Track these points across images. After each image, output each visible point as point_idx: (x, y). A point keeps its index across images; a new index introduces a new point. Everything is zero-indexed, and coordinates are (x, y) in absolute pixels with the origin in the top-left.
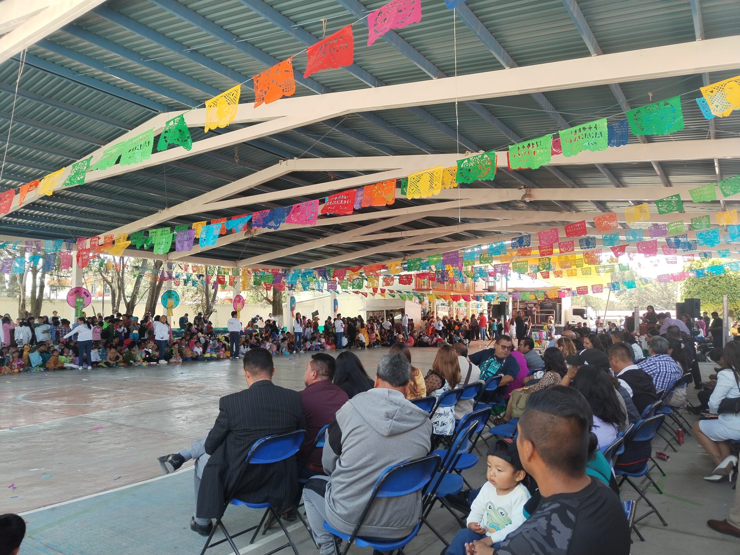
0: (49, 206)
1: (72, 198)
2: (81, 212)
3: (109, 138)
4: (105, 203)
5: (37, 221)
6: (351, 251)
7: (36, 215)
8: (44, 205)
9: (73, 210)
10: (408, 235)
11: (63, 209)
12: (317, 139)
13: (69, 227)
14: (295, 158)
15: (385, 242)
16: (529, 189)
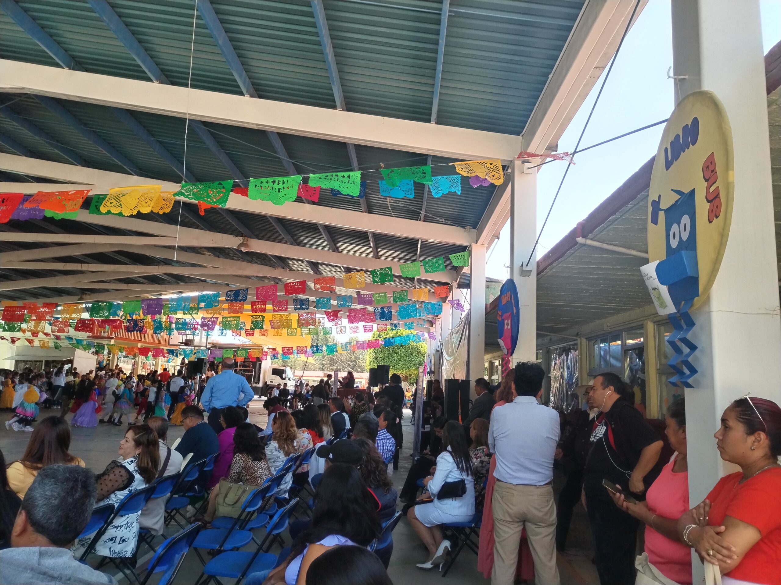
10: (90, 269)
15: (56, 273)
16: (246, 238)
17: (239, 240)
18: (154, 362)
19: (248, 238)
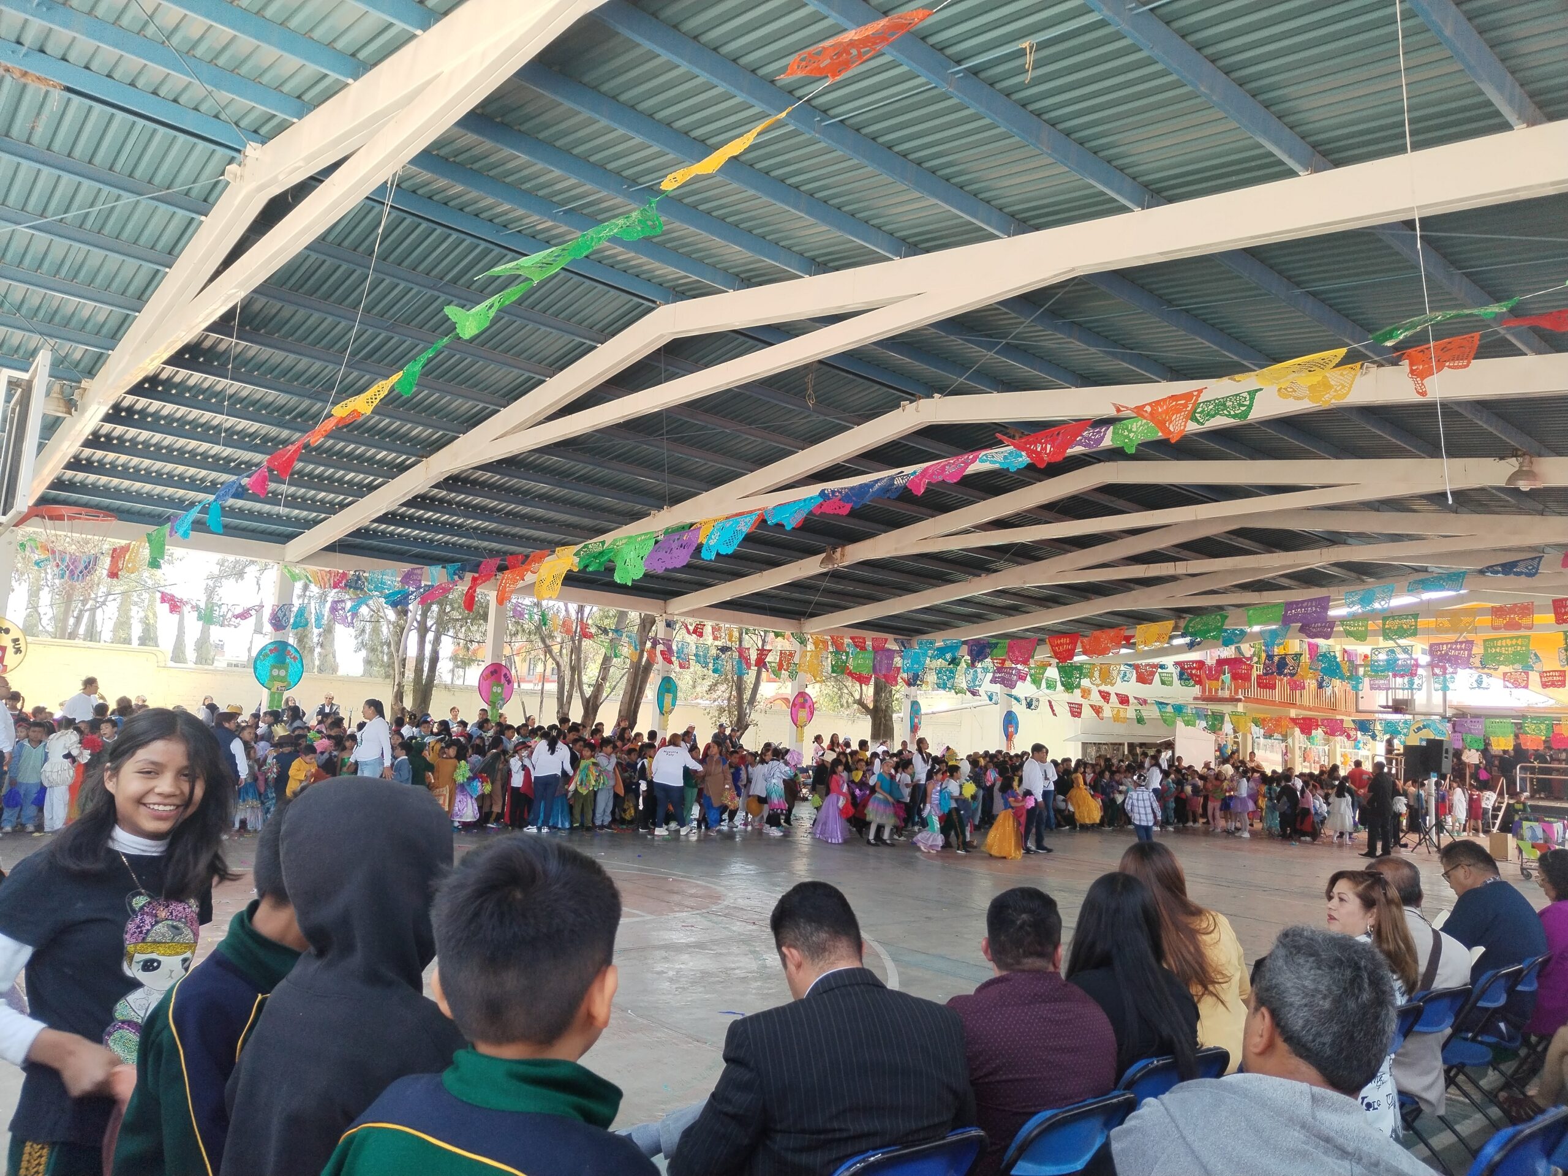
0: (450, 503)
1: (492, 486)
2: (508, 514)
3: (560, 363)
4: (552, 496)
5: (429, 531)
6: (1050, 604)
7: (428, 520)
8: (441, 501)
9: (492, 510)
10: (1187, 572)
11: (475, 507)
12: (990, 347)
13: (486, 544)
14: (936, 395)
15: (1132, 585)
16: (1527, 458)
17: (1511, 465)
18: (1326, 748)
19: (1531, 457)
